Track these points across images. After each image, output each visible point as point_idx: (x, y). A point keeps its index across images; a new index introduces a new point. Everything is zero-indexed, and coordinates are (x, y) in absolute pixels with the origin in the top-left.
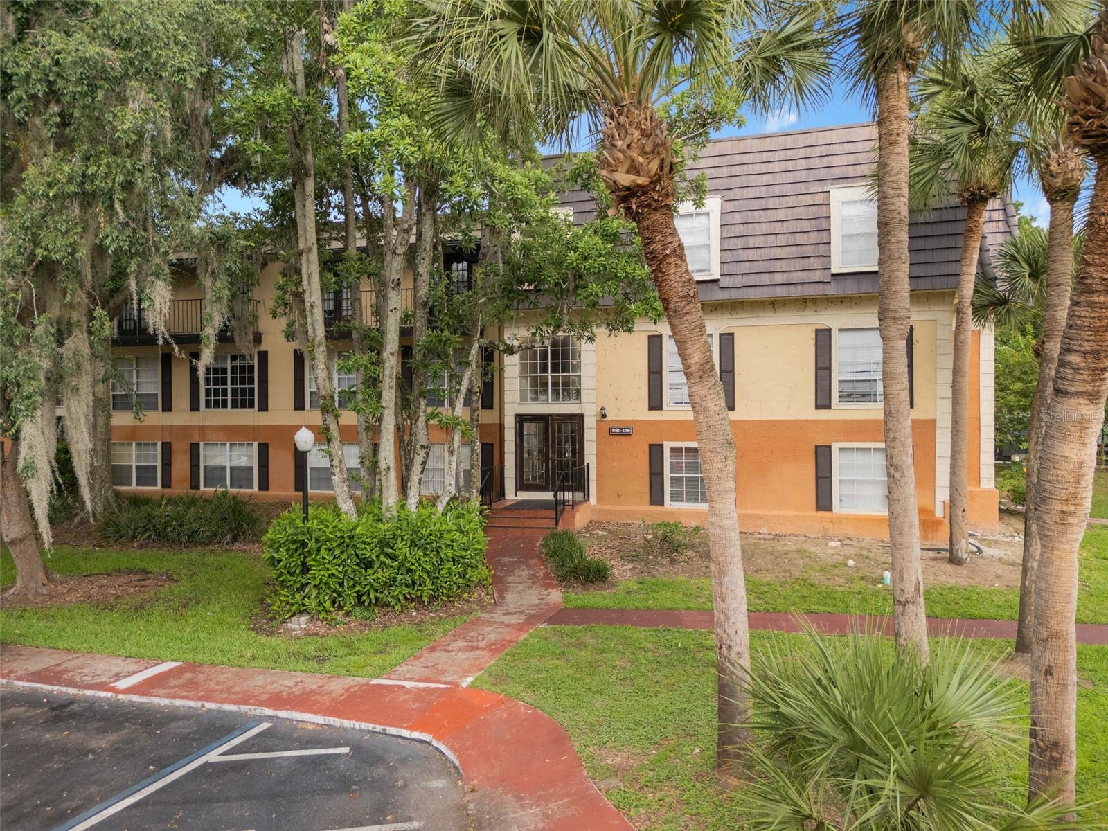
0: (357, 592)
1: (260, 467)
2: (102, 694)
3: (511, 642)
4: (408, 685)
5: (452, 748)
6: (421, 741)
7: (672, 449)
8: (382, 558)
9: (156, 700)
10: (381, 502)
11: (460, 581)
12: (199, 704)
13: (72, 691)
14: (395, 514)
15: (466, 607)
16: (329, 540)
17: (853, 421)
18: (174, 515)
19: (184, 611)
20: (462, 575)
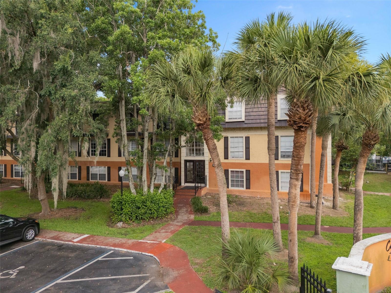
0: (136, 216)
1: (108, 174)
2: (70, 243)
3: (177, 230)
4: (149, 242)
5: (158, 258)
6: (151, 256)
7: (231, 171)
8: (143, 206)
9: (84, 245)
10: (143, 190)
11: (165, 212)
12: (95, 246)
13: (62, 242)
14: (147, 193)
15: (166, 220)
16: (128, 201)
17: (285, 164)
18: (83, 190)
19: (89, 220)
20: (166, 211)
